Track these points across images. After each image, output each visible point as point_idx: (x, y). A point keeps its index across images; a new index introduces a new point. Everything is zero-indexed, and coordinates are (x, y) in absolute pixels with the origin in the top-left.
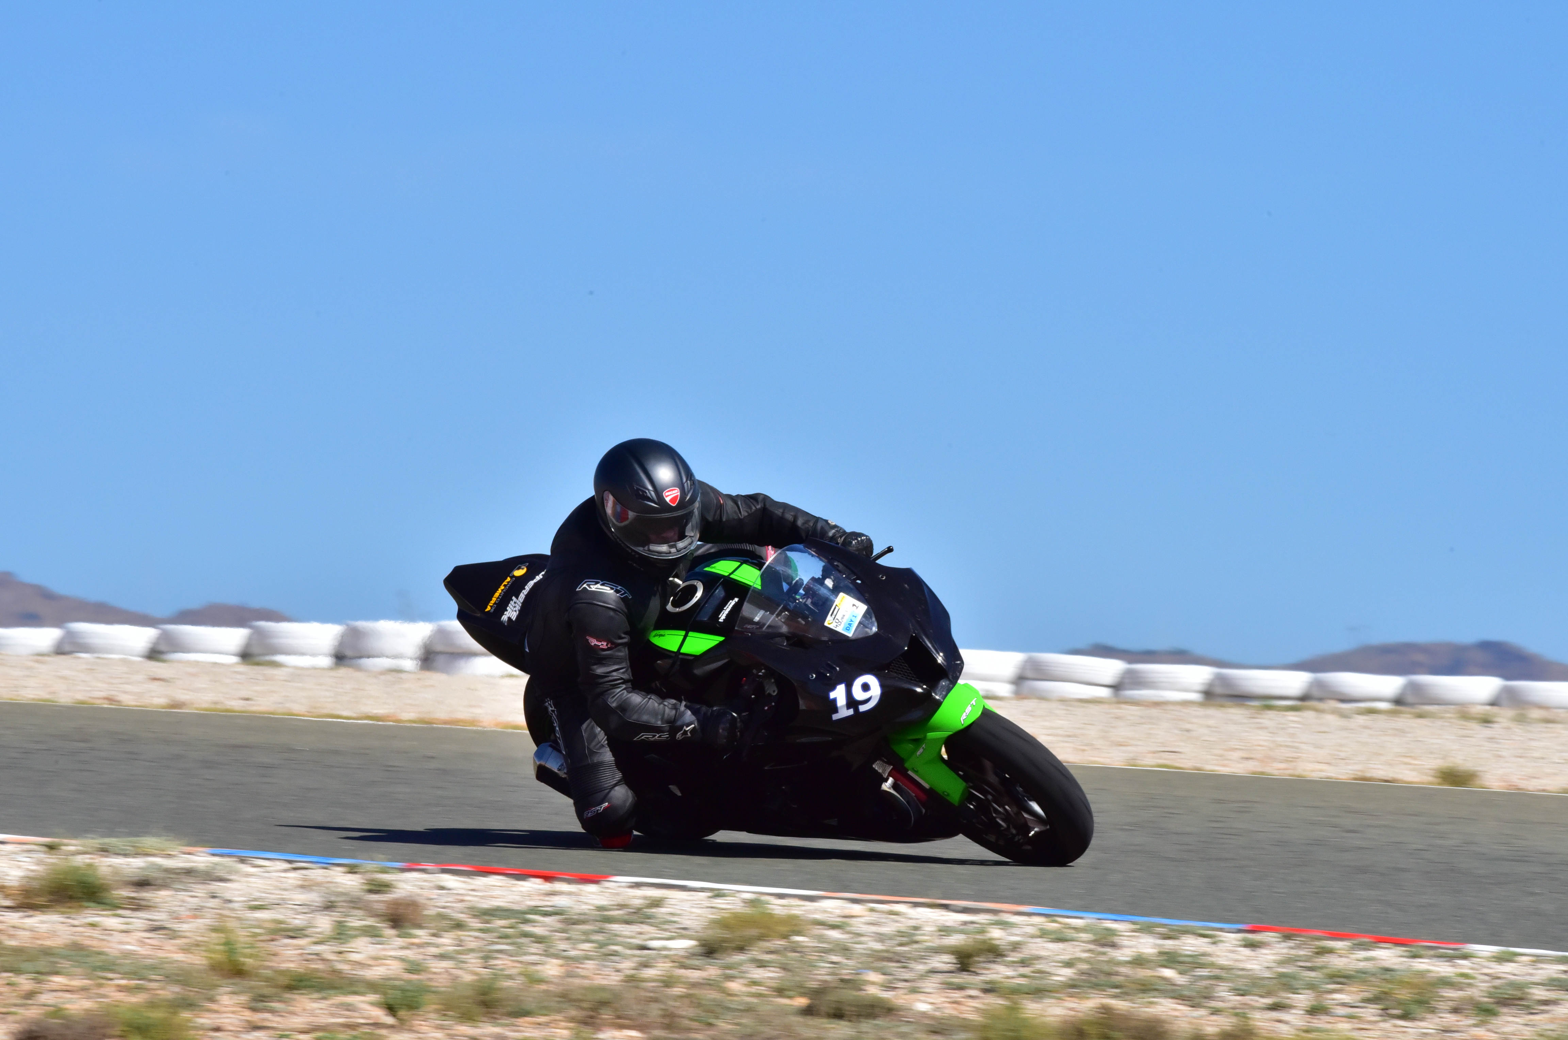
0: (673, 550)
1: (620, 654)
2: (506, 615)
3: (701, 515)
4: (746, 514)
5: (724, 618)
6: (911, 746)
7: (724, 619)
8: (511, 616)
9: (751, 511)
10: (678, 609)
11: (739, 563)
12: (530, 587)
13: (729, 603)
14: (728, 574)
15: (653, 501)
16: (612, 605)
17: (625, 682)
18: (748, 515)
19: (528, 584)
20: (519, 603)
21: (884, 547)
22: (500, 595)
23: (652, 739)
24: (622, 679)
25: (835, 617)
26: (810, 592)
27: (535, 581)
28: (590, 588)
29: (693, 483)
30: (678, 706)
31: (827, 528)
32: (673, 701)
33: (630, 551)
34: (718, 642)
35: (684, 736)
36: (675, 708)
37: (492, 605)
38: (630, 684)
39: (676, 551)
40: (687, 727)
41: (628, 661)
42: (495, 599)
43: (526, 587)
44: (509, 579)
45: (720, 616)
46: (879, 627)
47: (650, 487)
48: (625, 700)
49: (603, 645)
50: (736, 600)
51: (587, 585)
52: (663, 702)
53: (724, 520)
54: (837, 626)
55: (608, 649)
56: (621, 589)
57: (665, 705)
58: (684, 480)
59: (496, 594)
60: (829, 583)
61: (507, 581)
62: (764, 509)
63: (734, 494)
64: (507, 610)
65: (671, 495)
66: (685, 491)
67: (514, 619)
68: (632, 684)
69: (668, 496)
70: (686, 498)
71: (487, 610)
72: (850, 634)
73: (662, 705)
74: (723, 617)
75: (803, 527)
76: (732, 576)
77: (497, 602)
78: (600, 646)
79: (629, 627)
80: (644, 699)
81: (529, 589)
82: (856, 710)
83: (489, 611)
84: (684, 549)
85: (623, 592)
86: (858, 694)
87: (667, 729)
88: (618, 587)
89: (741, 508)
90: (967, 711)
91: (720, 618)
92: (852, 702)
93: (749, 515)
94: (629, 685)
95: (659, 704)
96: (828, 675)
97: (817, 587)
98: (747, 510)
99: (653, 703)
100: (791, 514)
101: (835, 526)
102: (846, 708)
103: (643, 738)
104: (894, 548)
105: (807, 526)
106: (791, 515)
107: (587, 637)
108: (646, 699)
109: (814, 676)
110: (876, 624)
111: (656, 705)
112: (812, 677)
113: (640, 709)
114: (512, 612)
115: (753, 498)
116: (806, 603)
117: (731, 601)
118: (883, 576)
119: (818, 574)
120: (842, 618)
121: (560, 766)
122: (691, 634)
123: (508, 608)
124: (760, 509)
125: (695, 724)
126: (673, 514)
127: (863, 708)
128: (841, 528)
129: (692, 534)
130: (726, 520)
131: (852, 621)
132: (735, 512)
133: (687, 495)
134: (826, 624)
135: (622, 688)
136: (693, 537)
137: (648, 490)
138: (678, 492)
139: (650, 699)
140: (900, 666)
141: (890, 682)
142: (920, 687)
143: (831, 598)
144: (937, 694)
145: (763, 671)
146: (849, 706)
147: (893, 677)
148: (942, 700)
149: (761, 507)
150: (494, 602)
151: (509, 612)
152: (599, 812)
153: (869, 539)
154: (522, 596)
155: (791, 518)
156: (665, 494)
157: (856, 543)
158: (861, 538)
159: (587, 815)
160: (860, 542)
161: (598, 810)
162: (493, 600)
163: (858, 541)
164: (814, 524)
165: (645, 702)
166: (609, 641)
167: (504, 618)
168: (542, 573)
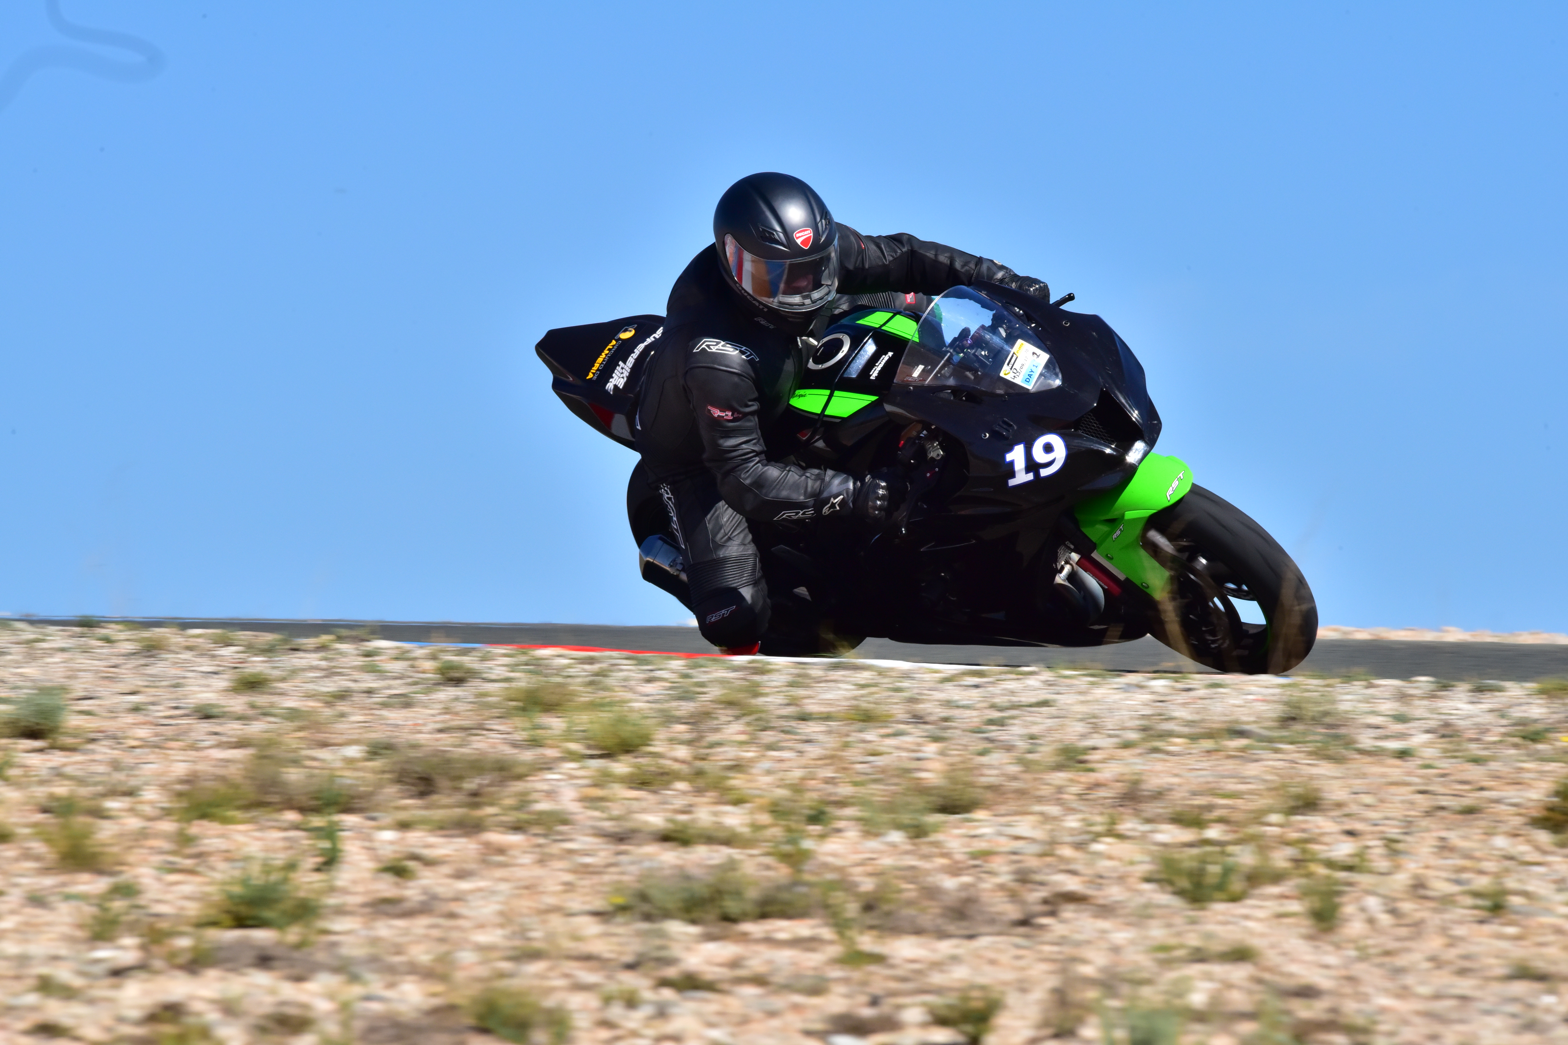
0: (807, 301)
1: (749, 424)
2: (611, 382)
3: (839, 261)
4: (891, 258)
5: (877, 375)
6: (1103, 528)
7: (876, 377)
8: (617, 384)
9: (896, 254)
10: (820, 366)
11: (892, 314)
12: (640, 351)
13: (882, 358)
14: (880, 326)
15: (782, 244)
16: (737, 369)
17: (758, 454)
18: (893, 260)
19: (637, 348)
20: (627, 369)
21: (1063, 294)
22: (603, 361)
23: (795, 518)
24: (753, 451)
25: (1012, 367)
26: (978, 341)
27: (646, 343)
28: (710, 348)
29: (829, 222)
30: (822, 477)
31: (994, 269)
32: (816, 471)
33: (757, 304)
34: (870, 402)
35: (831, 510)
36: (818, 477)
37: (594, 371)
38: (764, 455)
39: (811, 303)
40: (835, 499)
41: (759, 431)
42: (598, 365)
43: (635, 350)
44: (614, 342)
45: (871, 373)
46: (1063, 380)
47: (778, 228)
48: (761, 475)
49: (728, 415)
50: (890, 354)
51: (706, 345)
52: (805, 473)
53: (867, 266)
54: (1014, 377)
55: (734, 420)
56: (745, 349)
57: (807, 477)
58: (818, 219)
59: (599, 359)
60: (1002, 331)
61: (612, 344)
62: (913, 253)
63: (875, 235)
64: (613, 377)
65: (803, 237)
66: (819, 232)
67: (621, 387)
68: (766, 457)
69: (799, 237)
70: (820, 240)
71: (588, 378)
72: (1030, 386)
73: (804, 477)
74: (874, 374)
75: (963, 270)
76: (883, 328)
77: (600, 368)
78: (723, 417)
79: (757, 393)
80: (783, 471)
81: (639, 353)
82: (1037, 474)
83: (592, 378)
84: (821, 300)
85: (749, 353)
86: (1040, 456)
87: (812, 503)
88: (742, 348)
89: (884, 251)
90: (1173, 485)
91: (872, 375)
92: (1032, 466)
93: (895, 259)
94: (763, 457)
95: (801, 476)
96: (1005, 434)
97: (988, 336)
98: (892, 253)
99: (793, 475)
100: (946, 255)
101: (1002, 268)
102: (1024, 472)
103: (784, 517)
104: (1075, 296)
105: (967, 268)
106: (946, 257)
107: (708, 408)
108: (786, 472)
109: (988, 435)
110: (1060, 376)
111: (797, 477)
112: (986, 436)
113: (779, 483)
114: (619, 379)
115: (897, 239)
117: (884, 356)
118: (1069, 322)
119: (988, 323)
120: (1021, 368)
121: (671, 562)
122: (836, 393)
123: (614, 375)
124: (906, 252)
125: (843, 495)
126: (805, 259)
127: (1044, 472)
128: (1010, 269)
129: (829, 283)
130: (869, 268)
131: (1032, 371)
132: (879, 257)
133: (822, 237)
134: (1002, 374)
135: (756, 461)
136: (830, 285)
137: (776, 231)
138: (811, 233)
139: (789, 471)
140: (1089, 425)
141: (1076, 442)
142: (1112, 448)
143: (1006, 347)
144: (1132, 457)
145: (925, 432)
146: (1028, 470)
147: (1080, 437)
148: (1137, 465)
149: (908, 249)
150: (596, 369)
151: (615, 379)
152: (725, 616)
153: (1047, 286)
154: (631, 361)
155: (947, 261)
156: (796, 235)
157: (1032, 289)
158: (1038, 285)
159: (710, 619)
160: (1036, 289)
161: (723, 614)
162: (595, 367)
163: (1034, 288)
164: (976, 266)
165: (784, 475)
166: (733, 410)
167: (609, 386)
168: (654, 335)
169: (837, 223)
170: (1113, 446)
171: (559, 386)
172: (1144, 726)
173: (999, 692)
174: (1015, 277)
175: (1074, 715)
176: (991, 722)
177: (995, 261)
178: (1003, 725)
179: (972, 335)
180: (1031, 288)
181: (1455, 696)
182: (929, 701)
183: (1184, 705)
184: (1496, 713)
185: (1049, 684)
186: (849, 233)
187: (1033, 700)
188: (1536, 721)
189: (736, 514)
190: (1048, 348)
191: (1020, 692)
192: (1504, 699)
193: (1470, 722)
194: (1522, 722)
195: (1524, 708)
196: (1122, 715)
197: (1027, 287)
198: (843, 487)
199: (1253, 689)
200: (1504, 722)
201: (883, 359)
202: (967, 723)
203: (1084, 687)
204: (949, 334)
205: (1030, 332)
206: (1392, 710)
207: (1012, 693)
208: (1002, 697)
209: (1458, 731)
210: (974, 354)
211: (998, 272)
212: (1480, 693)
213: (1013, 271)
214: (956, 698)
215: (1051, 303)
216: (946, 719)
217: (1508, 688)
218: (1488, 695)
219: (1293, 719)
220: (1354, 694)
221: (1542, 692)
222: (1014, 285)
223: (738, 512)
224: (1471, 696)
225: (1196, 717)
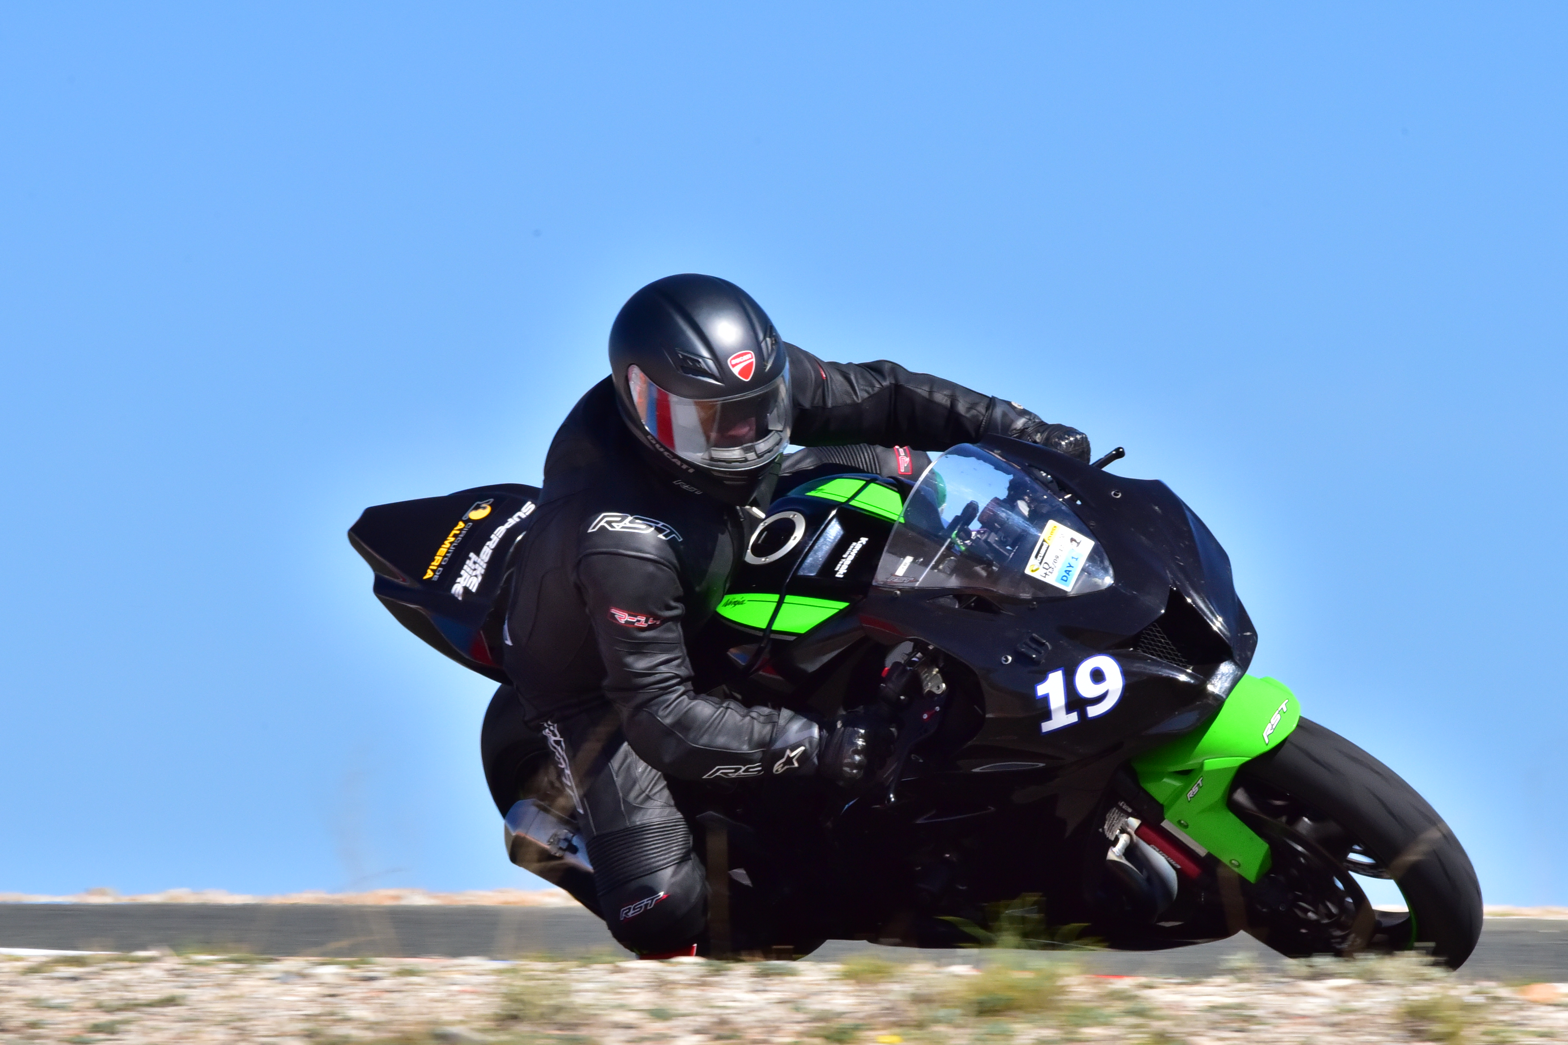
0: (751, 456)
1: (670, 635)
2: (459, 583)
3: (791, 398)
4: (866, 395)
5: (845, 571)
6: (1176, 783)
7: (844, 574)
8: (468, 586)
9: (873, 390)
10: (763, 559)
11: (864, 482)
12: (500, 537)
13: (851, 547)
14: (847, 499)
15: (712, 376)
16: (652, 554)
17: (683, 681)
18: (869, 397)
19: (495, 532)
20: (482, 563)
21: (1110, 449)
22: (448, 552)
23: (734, 776)
24: (677, 676)
25: (1042, 560)
26: (990, 522)
27: (507, 526)
28: (612, 527)
29: (775, 340)
30: (775, 719)
31: (1012, 415)
32: (766, 710)
33: (679, 463)
34: (838, 610)
35: (786, 767)
36: (770, 720)
37: (435, 568)
38: (690, 683)
39: (756, 457)
40: (792, 751)
41: (684, 647)
42: (441, 558)
43: (492, 536)
44: (461, 525)
45: (837, 569)
46: (1116, 577)
47: (705, 353)
48: (687, 711)
49: (641, 621)
50: (864, 540)
51: (607, 522)
52: (749, 712)
53: (830, 404)
54: (1046, 574)
55: (649, 629)
56: (663, 526)
57: (753, 718)
58: (761, 336)
59: (441, 549)
60: (1023, 507)
61: (458, 527)
62: (897, 389)
63: (844, 362)
64: (461, 576)
65: (742, 364)
66: (763, 355)
67: (474, 590)
68: (693, 684)
69: (736, 365)
70: (766, 366)
71: (425, 577)
72: (1069, 587)
73: (748, 718)
74: (842, 569)
75: (968, 415)
76: (852, 503)
77: (443, 563)
78: (634, 623)
79: (681, 589)
80: (718, 708)
81: (498, 540)
82: (1083, 714)
83: (431, 578)
84: (769, 452)
85: (668, 531)
86: (1086, 687)
87: (759, 756)
88: (658, 523)
89: (855, 385)
90: (1273, 721)
91: (837, 571)
92: (1075, 702)
93: (871, 396)
94: (689, 685)
95: (744, 716)
96: (1034, 656)
97: (1003, 514)
98: (867, 388)
99: (733, 715)
100: (945, 393)
101: (1024, 413)
102: (1064, 711)
103: (718, 774)
104: (1126, 451)
105: (974, 412)
106: (945, 395)
107: (613, 611)
108: (722, 709)
109: (1010, 658)
110: (1111, 572)
111: (738, 718)
112: (1007, 660)
113: (711, 727)
114: (470, 578)
115: (875, 368)
116: (989, 540)
117: (854, 544)
118: (1118, 492)
119: (1003, 494)
120: (1055, 561)
121: (551, 838)
122: (788, 598)
123: (463, 572)
124: (888, 387)
125: (805, 746)
126: (746, 396)
127: (1093, 711)
128: (1036, 415)
129: (780, 428)
130: (834, 407)
131: (1070, 566)
132: (847, 393)
133: (767, 362)
134: (1028, 571)
135: (678, 694)
136: (781, 431)
137: (702, 357)
138: (752, 358)
139: (727, 708)
140: (1153, 640)
141: (1137, 667)
142: (1188, 674)
143: (1033, 531)
144: (1216, 686)
145: (919, 655)
146: (1069, 708)
147: (1144, 659)
148: (1224, 696)
149: (890, 383)
150: (437, 564)
151: (465, 579)
152: (649, 908)
153: (1086, 438)
154: (487, 551)
155: (947, 400)
156: (730, 362)
157: (1063, 443)
158: (1072, 436)
159: (626, 914)
160: (1071, 443)
161: (646, 905)
162: (436, 561)
163: (1067, 441)
164: (987, 409)
165: (720, 714)
166: (649, 614)
167: (456, 589)
168: (519, 514)
169: (785, 343)
170: (1189, 671)
171: (382, 588)
172: (308, 1030)
173: (105, 986)
174: (1042, 426)
175: (211, 1016)
176: (97, 1028)
177: (1014, 404)
178: (113, 1033)
179: (983, 512)
180: (1063, 440)
181: (731, 982)
182: (8, 1000)
183: (364, 1000)
184: (789, 1005)
185: (175, 973)
186: (802, 357)
187: (155, 996)
188: (840, 1015)
189: (650, 771)
190: (1091, 530)
191: (135, 986)
192: (797, 987)
193: (753, 1018)
194: (823, 1017)
195: (825, 997)
196: (278, 1016)
197: (1057, 440)
198: (805, 734)
199: (458, 977)
200: (800, 1017)
201: (853, 548)
202: (63, 1030)
203: (224, 978)
204: (949, 512)
205: (1064, 508)
206: (647, 1003)
207: (126, 986)
208: (110, 993)
209: (736, 1030)
210: (986, 541)
211: (1017, 419)
212: (766, 978)
213: (1039, 418)
214: (45, 995)
215: (1091, 463)
216: (33, 1025)
217: (802, 971)
218: (776, 980)
219: (514, 1018)
220: (593, 982)
221: (848, 976)
222: (1038, 437)
223: (654, 767)
224: (753, 982)
225: (382, 1017)
